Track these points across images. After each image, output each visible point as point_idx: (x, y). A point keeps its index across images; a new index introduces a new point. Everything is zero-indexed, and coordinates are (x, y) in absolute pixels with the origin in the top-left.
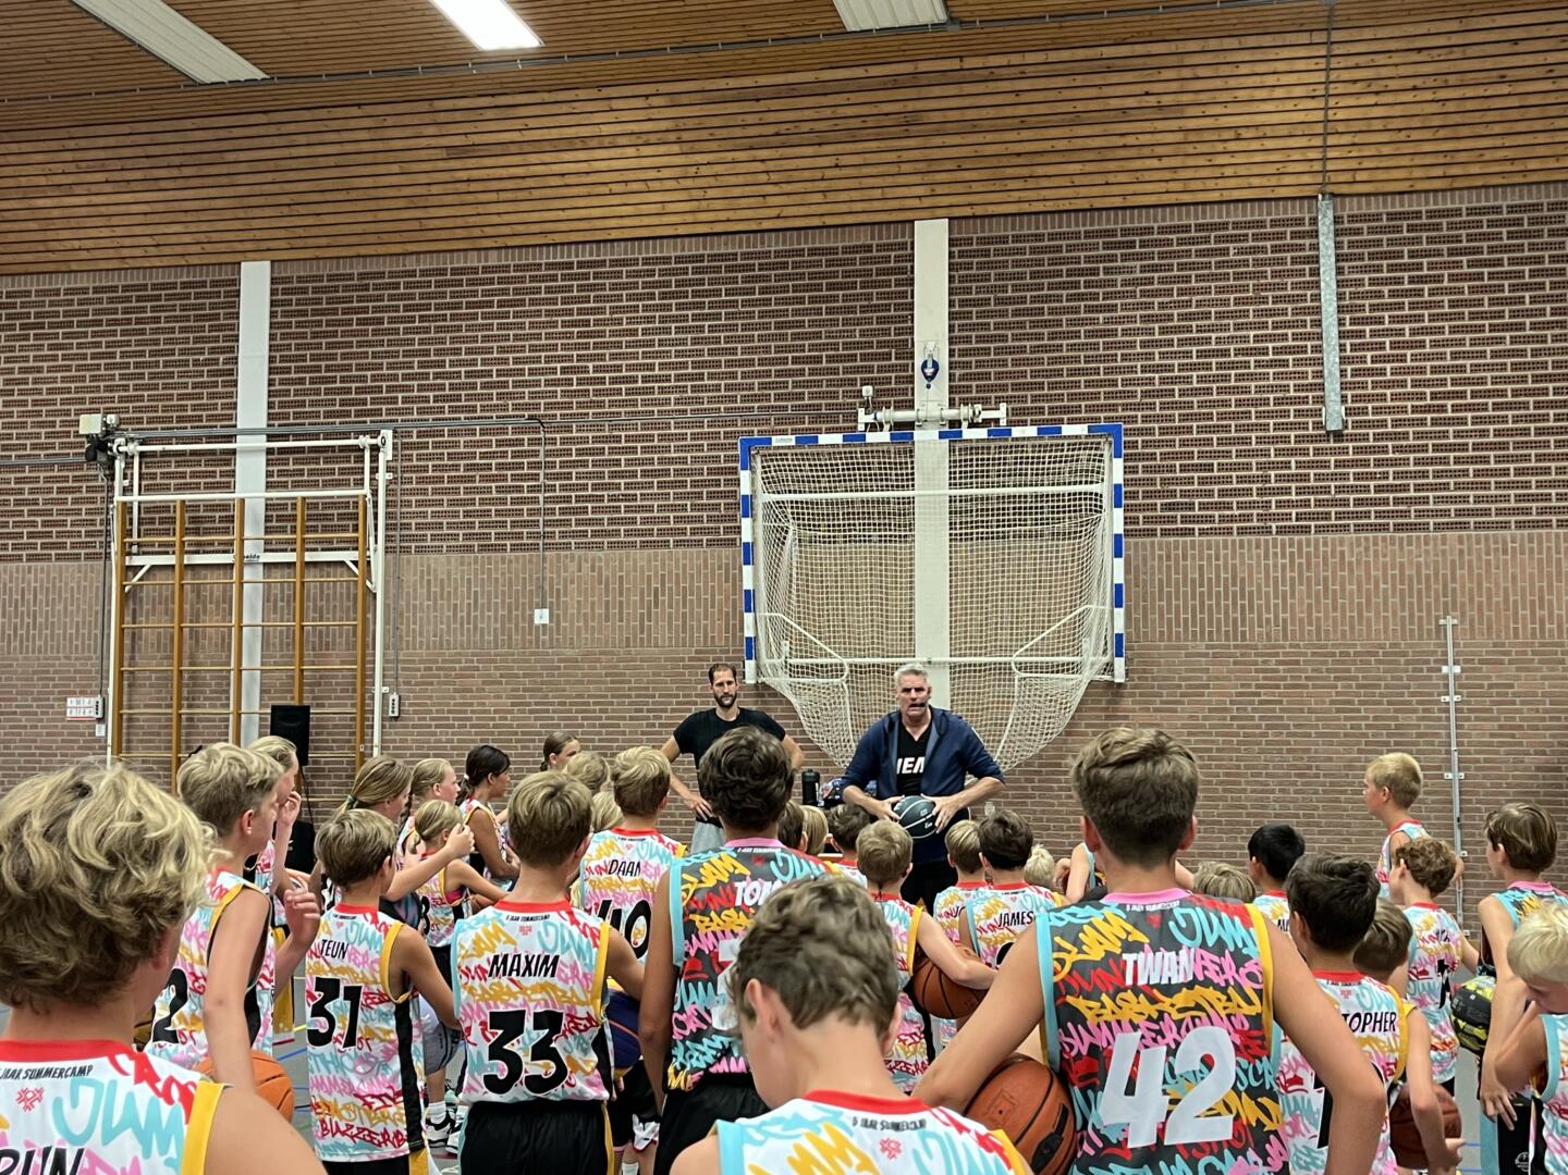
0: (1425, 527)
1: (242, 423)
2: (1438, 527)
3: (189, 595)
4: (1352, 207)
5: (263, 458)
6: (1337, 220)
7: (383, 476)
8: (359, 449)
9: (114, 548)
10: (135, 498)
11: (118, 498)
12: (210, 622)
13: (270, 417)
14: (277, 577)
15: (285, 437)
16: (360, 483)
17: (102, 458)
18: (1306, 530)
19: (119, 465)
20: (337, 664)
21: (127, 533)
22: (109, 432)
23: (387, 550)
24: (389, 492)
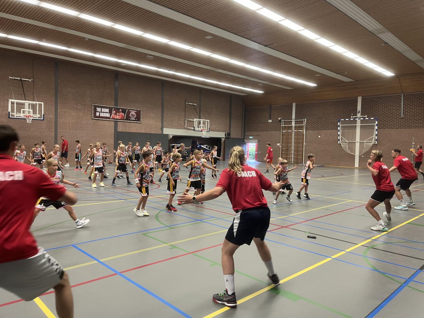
0: (411, 128)
1: (293, 118)
2: (413, 128)
3: (288, 134)
4: (405, 94)
5: (294, 122)
6: (404, 95)
7: (305, 123)
8: (303, 121)
9: (281, 130)
10: (283, 125)
11: (282, 125)
12: (290, 137)
13: (295, 118)
14: (296, 133)
15: (296, 120)
16: (303, 124)
17: (280, 122)
18: (398, 128)
19: (282, 122)
20: (301, 141)
21: (282, 129)
22: (281, 119)
23: (305, 130)
24: (306, 125)
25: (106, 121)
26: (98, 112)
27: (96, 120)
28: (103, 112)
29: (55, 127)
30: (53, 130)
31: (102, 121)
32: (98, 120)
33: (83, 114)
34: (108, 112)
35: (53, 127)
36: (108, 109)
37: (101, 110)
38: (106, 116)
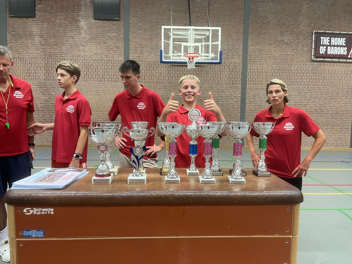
25: (338, 64)
26: (323, 45)
27: (318, 63)
28: (334, 46)
29: (242, 80)
30: (239, 86)
31: (332, 64)
32: (322, 63)
33: (293, 53)
34: (345, 45)
35: (239, 79)
36: (345, 39)
37: (330, 42)
38: (339, 54)
